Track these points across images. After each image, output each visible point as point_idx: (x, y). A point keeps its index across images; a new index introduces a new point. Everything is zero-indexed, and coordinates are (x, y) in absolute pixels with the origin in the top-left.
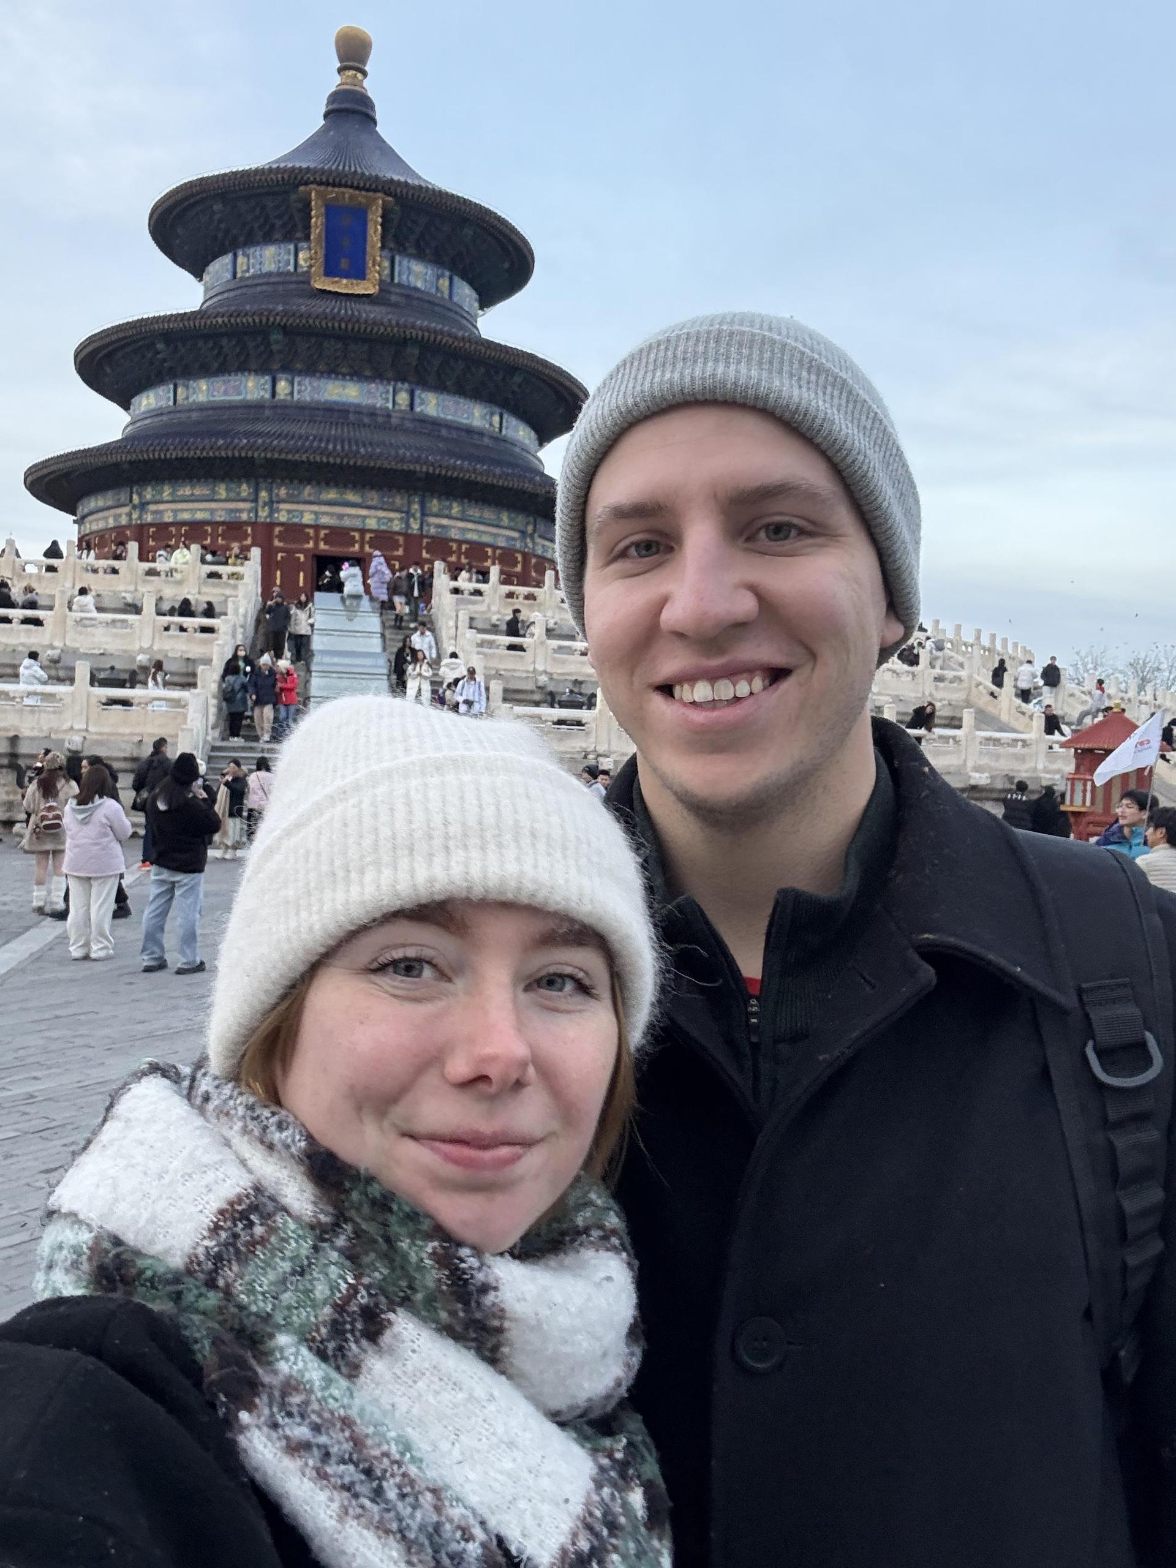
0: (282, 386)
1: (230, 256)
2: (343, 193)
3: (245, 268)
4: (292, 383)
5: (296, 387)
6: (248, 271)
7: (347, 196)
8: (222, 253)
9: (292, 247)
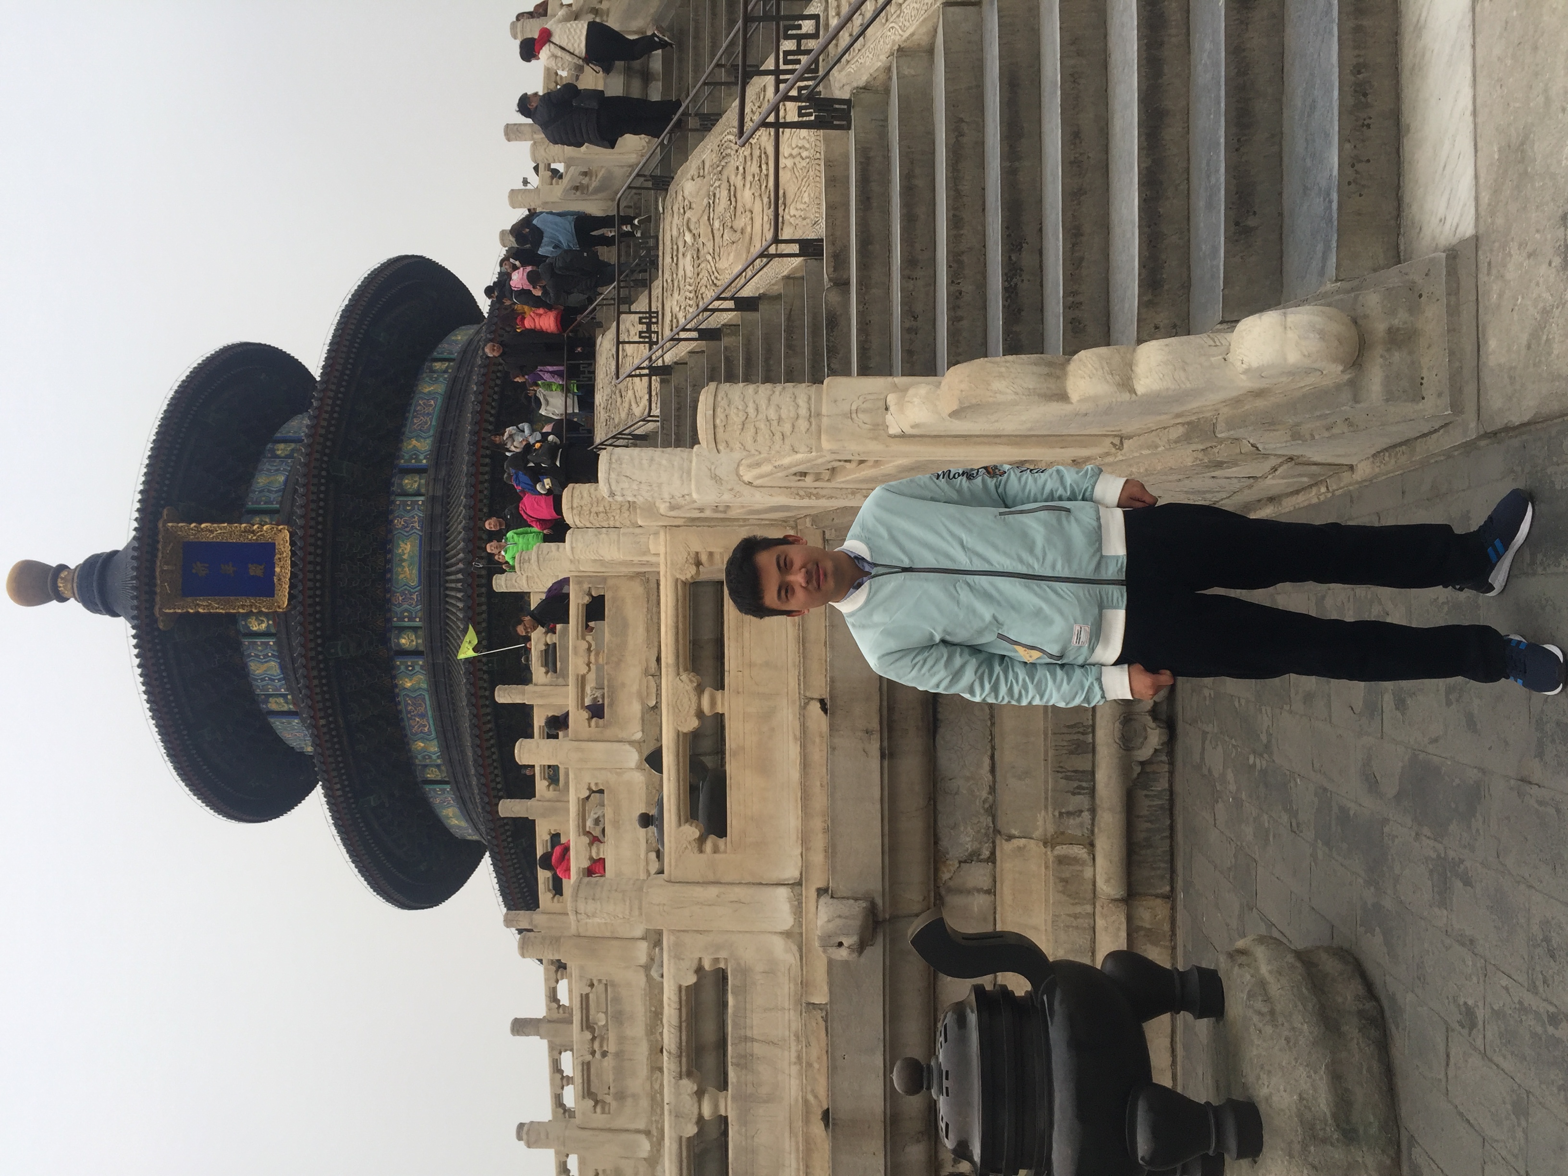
0: (406, 641)
1: (272, 720)
2: (162, 571)
3: (281, 700)
4: (402, 629)
5: (407, 623)
6: (284, 696)
7: (165, 568)
8: (271, 731)
9: (246, 641)
